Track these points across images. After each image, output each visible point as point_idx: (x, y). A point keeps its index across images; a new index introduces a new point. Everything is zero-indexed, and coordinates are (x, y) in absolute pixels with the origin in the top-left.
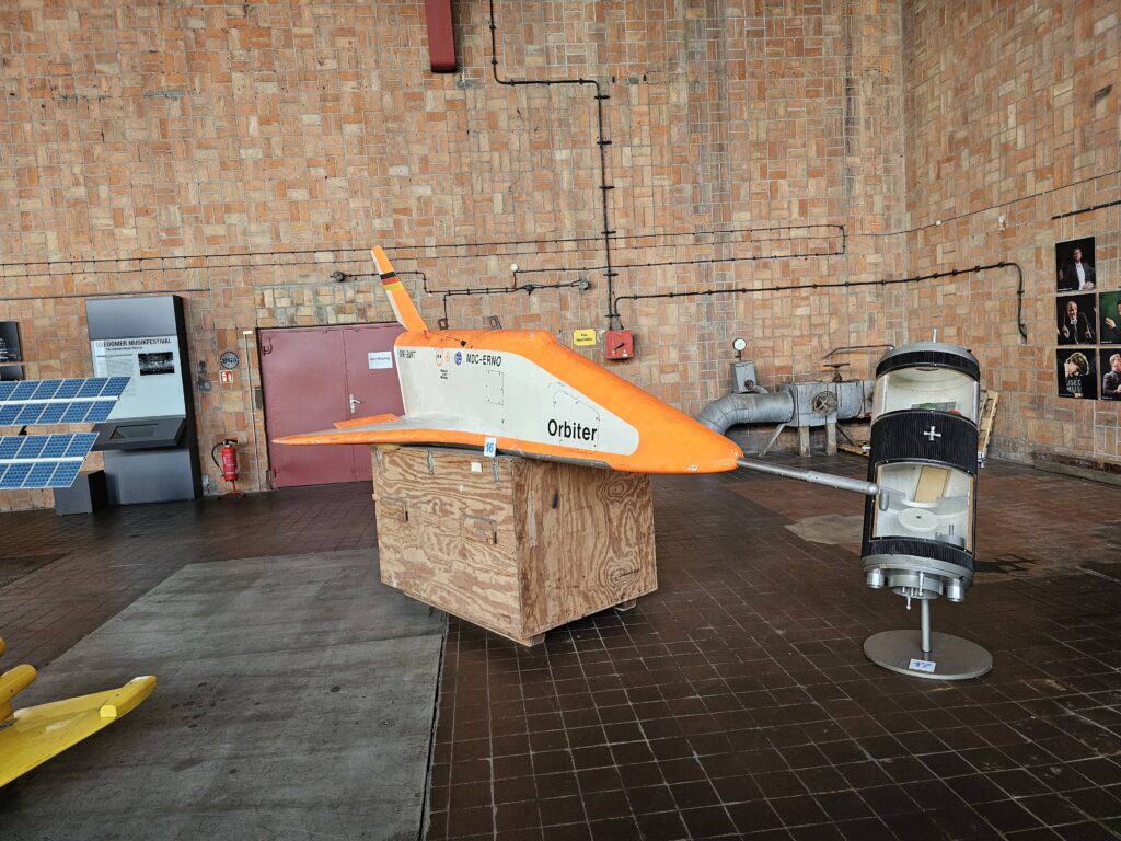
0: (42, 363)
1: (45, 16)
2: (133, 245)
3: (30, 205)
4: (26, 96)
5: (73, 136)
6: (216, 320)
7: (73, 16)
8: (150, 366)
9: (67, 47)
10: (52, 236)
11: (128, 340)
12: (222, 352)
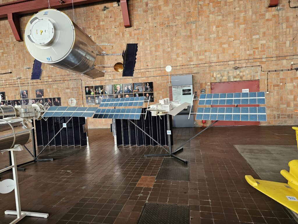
0: (158, 92)
1: (164, 6)
2: (181, 62)
3: (158, 53)
4: (159, 26)
5: (169, 35)
6: (200, 81)
7: (171, 5)
8: (185, 93)
9: (169, 13)
10: (162, 61)
11: (180, 86)
12: (201, 89)
